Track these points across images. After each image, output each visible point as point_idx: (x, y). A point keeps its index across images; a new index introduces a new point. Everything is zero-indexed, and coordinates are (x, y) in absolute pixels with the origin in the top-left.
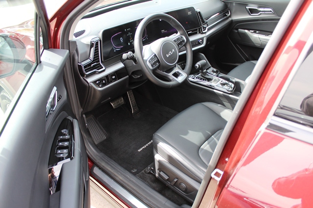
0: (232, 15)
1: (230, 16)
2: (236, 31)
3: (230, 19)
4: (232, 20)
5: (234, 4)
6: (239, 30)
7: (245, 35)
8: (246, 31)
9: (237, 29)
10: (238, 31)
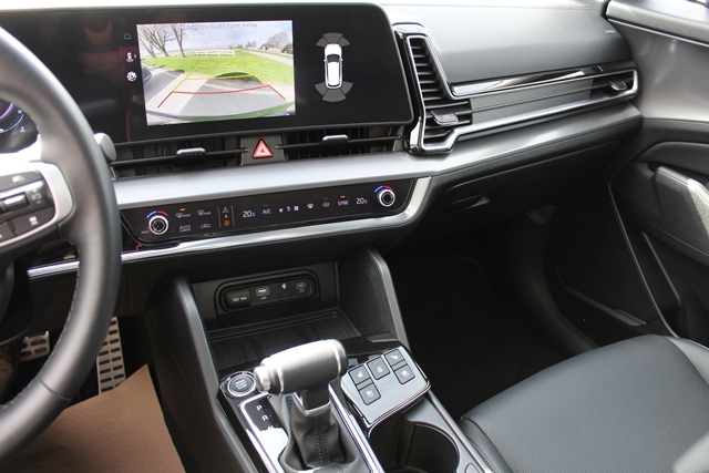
0: (647, 95)
1: (635, 100)
2: (649, 173)
3: (632, 112)
4: (640, 120)
5: (672, 48)
6: (663, 171)
7: (683, 201)
8: (693, 185)
9: (654, 166)
10: (654, 177)
